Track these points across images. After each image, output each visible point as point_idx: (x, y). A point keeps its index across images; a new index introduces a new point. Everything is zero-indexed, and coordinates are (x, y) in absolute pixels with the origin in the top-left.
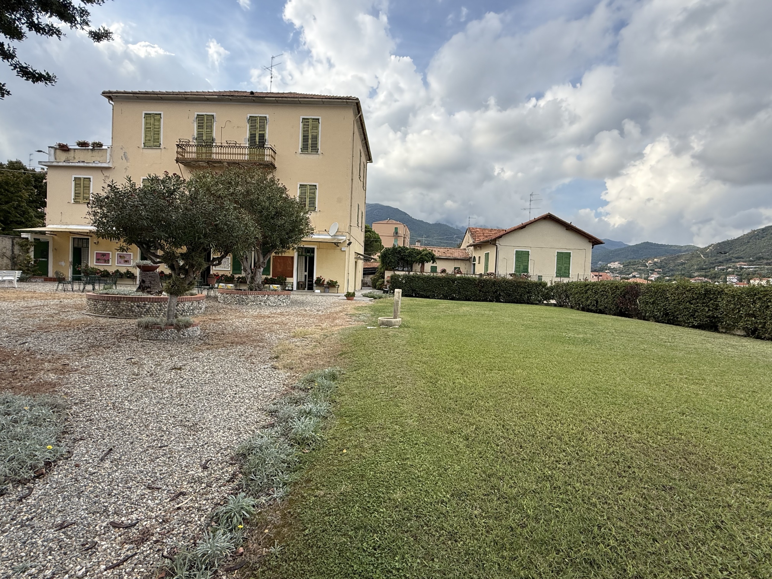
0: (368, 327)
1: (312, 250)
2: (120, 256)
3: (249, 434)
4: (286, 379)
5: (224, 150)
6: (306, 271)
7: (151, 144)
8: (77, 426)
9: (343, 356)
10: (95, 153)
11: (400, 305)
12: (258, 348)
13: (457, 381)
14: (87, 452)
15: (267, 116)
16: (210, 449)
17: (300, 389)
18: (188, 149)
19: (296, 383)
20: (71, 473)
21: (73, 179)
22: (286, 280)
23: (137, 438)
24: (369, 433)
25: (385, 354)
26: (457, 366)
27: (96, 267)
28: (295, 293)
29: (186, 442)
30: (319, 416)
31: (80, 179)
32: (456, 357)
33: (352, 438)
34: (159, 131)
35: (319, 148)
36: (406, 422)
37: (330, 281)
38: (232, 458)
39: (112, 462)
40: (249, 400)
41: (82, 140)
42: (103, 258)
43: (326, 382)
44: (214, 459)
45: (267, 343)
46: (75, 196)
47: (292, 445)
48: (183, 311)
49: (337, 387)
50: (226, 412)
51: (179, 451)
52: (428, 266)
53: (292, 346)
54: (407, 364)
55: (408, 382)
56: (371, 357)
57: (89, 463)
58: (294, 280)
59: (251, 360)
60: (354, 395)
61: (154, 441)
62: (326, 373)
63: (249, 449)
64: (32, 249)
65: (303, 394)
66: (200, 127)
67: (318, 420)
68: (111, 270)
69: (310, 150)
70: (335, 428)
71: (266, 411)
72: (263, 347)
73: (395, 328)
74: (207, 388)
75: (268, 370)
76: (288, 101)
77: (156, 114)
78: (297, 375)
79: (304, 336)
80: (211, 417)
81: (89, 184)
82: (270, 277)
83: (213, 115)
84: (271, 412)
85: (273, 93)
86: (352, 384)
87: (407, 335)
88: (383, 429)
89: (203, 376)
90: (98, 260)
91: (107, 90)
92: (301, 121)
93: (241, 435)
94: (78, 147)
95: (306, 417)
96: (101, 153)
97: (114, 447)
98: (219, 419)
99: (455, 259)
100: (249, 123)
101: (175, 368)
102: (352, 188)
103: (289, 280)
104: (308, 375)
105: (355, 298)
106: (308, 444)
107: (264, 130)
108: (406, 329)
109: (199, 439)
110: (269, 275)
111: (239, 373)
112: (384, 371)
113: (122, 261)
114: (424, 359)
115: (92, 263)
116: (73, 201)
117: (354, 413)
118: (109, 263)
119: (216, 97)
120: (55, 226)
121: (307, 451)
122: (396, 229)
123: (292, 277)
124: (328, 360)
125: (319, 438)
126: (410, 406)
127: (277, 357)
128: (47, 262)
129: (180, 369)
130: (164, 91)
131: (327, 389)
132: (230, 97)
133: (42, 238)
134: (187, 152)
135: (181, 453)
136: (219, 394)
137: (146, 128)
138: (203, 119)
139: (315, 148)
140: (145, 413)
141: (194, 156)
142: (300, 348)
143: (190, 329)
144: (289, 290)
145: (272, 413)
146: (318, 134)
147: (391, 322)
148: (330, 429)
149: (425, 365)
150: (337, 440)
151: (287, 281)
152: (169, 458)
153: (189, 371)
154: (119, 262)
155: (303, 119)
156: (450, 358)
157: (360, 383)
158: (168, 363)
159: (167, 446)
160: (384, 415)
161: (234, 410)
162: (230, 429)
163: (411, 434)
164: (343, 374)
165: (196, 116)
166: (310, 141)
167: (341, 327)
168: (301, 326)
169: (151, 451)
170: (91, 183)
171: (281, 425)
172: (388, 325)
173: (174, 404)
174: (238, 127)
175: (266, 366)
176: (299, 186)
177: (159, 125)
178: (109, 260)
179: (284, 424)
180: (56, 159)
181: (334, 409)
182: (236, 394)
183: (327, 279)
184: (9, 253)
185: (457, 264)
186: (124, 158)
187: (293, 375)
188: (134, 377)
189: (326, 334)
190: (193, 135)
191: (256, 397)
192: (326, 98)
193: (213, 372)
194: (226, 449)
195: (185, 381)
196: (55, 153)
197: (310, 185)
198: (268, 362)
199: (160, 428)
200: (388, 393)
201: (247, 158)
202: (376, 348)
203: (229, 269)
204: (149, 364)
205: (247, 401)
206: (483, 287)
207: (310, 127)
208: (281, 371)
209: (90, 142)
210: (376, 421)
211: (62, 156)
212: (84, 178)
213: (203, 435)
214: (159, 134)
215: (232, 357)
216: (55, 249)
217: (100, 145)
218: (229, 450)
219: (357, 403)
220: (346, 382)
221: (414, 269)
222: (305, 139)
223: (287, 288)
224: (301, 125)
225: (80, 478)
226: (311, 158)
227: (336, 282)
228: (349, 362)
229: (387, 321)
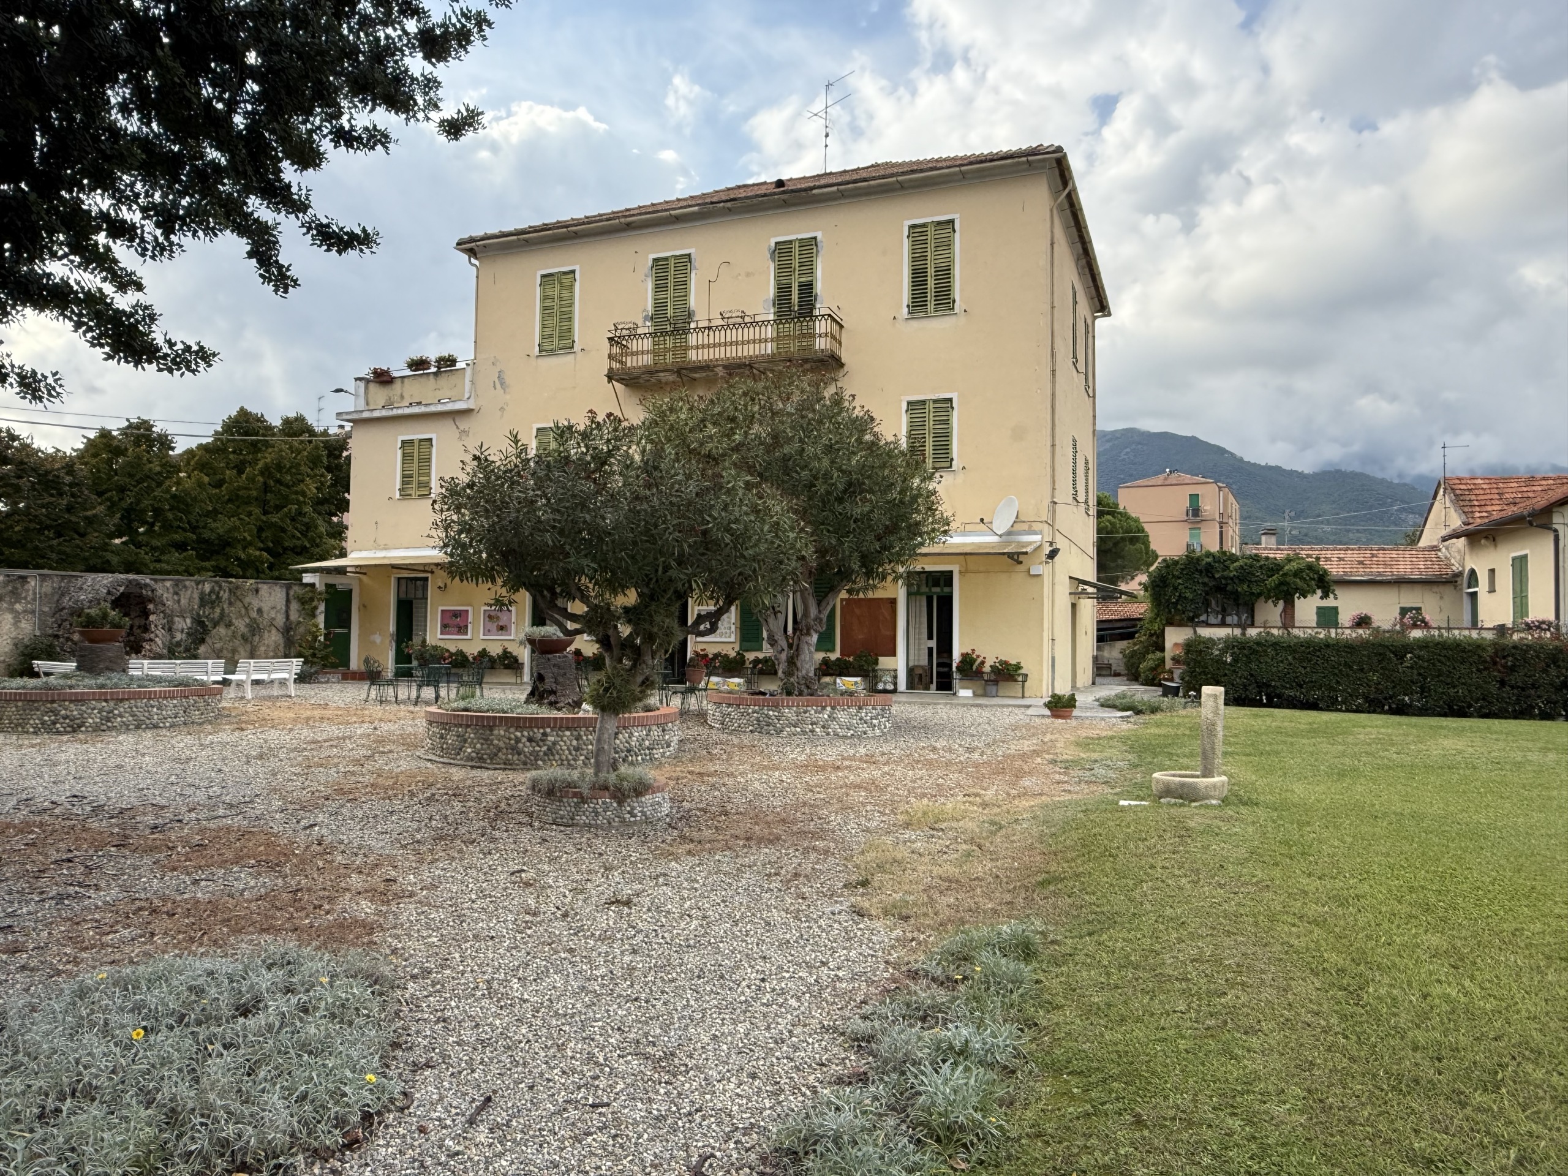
0: (1122, 803)
1: (946, 579)
2: (490, 617)
3: (804, 1095)
4: (893, 947)
5: (716, 337)
6: (930, 637)
7: (555, 342)
8: (418, 1032)
9: (1052, 888)
10: (443, 381)
11: (1220, 735)
12: (813, 856)
13: (1437, 990)
14: (441, 1099)
15: (819, 235)
16: (709, 1127)
17: (934, 979)
18: (635, 345)
19: (919, 960)
20: (412, 1147)
21: (399, 445)
22: (876, 662)
23: (541, 1074)
24: (1146, 1133)
25: (1181, 888)
26: (1434, 940)
27: (441, 644)
28: (903, 698)
29: (650, 1100)
30: (991, 1066)
31: (411, 442)
32: (1428, 909)
33: (1094, 1141)
34: (570, 312)
35: (957, 298)
36: (1266, 1112)
37: (1002, 662)
38: (763, 1159)
39: (492, 1131)
40: (798, 999)
41: (416, 356)
42: (455, 622)
43: (1007, 966)
44: (718, 1154)
45: (835, 841)
46: (403, 483)
47: (919, 1141)
48: (629, 751)
49: (1038, 982)
50: (741, 1029)
51: (636, 1123)
52: (1307, 609)
53: (902, 853)
54: (1256, 924)
55: (1263, 982)
56: (1136, 894)
57: (446, 1127)
58: (898, 663)
59: (797, 887)
60: (1090, 1011)
61: (579, 1088)
62: (1004, 936)
63: (806, 1140)
64: (322, 607)
65: (942, 996)
66: (660, 287)
67: (992, 1075)
68: (472, 650)
69: (931, 306)
70: (1040, 1106)
71: (843, 1034)
72: (826, 852)
73: (1207, 807)
74: (692, 960)
75: (843, 917)
76: (869, 187)
77: (565, 273)
78: (922, 937)
79: (934, 825)
80: (706, 1040)
81: (430, 454)
82: (835, 656)
83: (689, 255)
84: (857, 1040)
85: (831, 174)
86: (1084, 973)
87: (1251, 829)
88: (1190, 1124)
89: (683, 925)
90: (445, 627)
91: (466, 236)
92: (906, 233)
93: (781, 1099)
94: (408, 372)
95: (955, 1064)
96: (453, 379)
97: (495, 1092)
98: (725, 1047)
99: (1401, 582)
100: (773, 260)
101: (618, 901)
102: (1053, 395)
103: (885, 662)
104: (952, 940)
105: (1076, 713)
106: (965, 1146)
107: (811, 272)
108: (1243, 810)
109: (680, 1094)
110: (833, 650)
111: (768, 924)
112: (1180, 940)
113: (493, 626)
114: (1313, 910)
115: (434, 635)
116: (398, 496)
117: (1095, 1065)
118: (466, 634)
119: (696, 208)
120: (364, 554)
121: (963, 1166)
122: (1194, 498)
123: (893, 653)
124: (1008, 897)
125: (994, 1131)
126: (1275, 1062)
127: (864, 883)
128: (347, 638)
129: (628, 903)
130: (580, 215)
131: (1010, 986)
132: (729, 205)
133: (339, 581)
134: (632, 354)
135: (640, 1129)
136: (722, 977)
137: (544, 309)
138: (666, 269)
139: (945, 300)
140: (556, 1013)
141: (647, 360)
142: (926, 859)
143: (647, 799)
144: (885, 691)
145: (862, 1042)
146: (951, 261)
147: (1193, 788)
148: (1026, 1106)
149: (1317, 931)
150: (1047, 1143)
151: (880, 667)
152: (615, 1137)
153: (649, 910)
154: (487, 631)
155: (912, 227)
156: (1404, 909)
157: (1108, 974)
158: (600, 887)
159: (608, 1105)
160: (1191, 1081)
161: (763, 1025)
162: (753, 1076)
163: (1283, 1150)
164: (1053, 942)
165: (650, 263)
166: (931, 283)
167: (1038, 801)
168: (924, 795)
169: (573, 1114)
170: (434, 450)
171: (886, 1079)
172: (1186, 795)
173: (620, 996)
174: (748, 275)
175: (837, 908)
176: (904, 406)
177: (572, 298)
178: (466, 627)
179: (895, 1076)
180: (367, 404)
181: (1034, 1046)
182: (763, 980)
183: (990, 655)
184: (280, 620)
185: (1410, 598)
186: (498, 385)
187: (909, 935)
188: (528, 918)
189: (997, 819)
190: (645, 310)
191: (816, 991)
192: (971, 163)
193: (704, 917)
194: (746, 1132)
195: (640, 937)
196: (366, 388)
197: (935, 401)
198: (842, 895)
199: (591, 1057)
200: (1198, 1012)
201: (770, 348)
202: (1152, 867)
203: (732, 639)
204: (559, 888)
205: (793, 1002)
206: (1513, 669)
207: (931, 246)
208: (877, 924)
209: (433, 357)
210: (1166, 1098)
211: (379, 395)
212: (421, 440)
213: (690, 1084)
214: (570, 319)
215: (748, 878)
216: (364, 606)
217: (450, 361)
218: (755, 1136)
219: (1102, 1035)
220: (1064, 969)
221: (1259, 618)
222: (918, 277)
223: (880, 686)
224: (906, 243)
225: (429, 1161)
226: (937, 327)
227: (1018, 667)
228: (1070, 906)
229: (1183, 785)
